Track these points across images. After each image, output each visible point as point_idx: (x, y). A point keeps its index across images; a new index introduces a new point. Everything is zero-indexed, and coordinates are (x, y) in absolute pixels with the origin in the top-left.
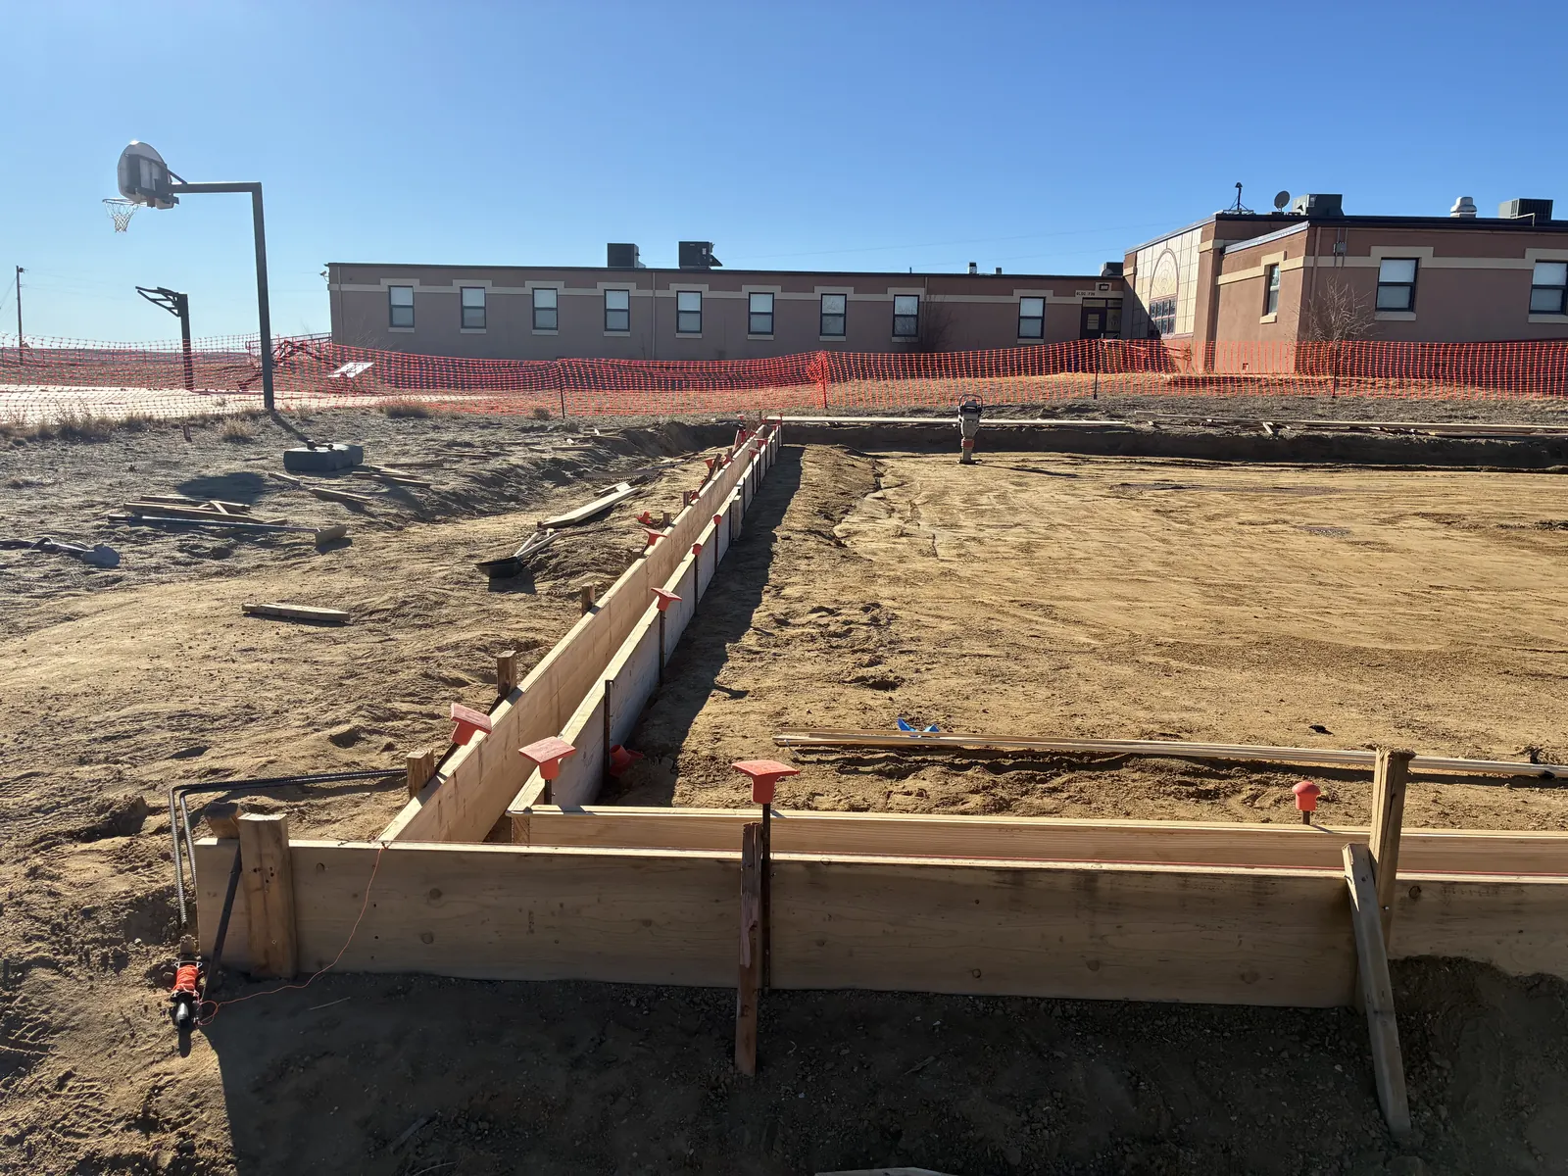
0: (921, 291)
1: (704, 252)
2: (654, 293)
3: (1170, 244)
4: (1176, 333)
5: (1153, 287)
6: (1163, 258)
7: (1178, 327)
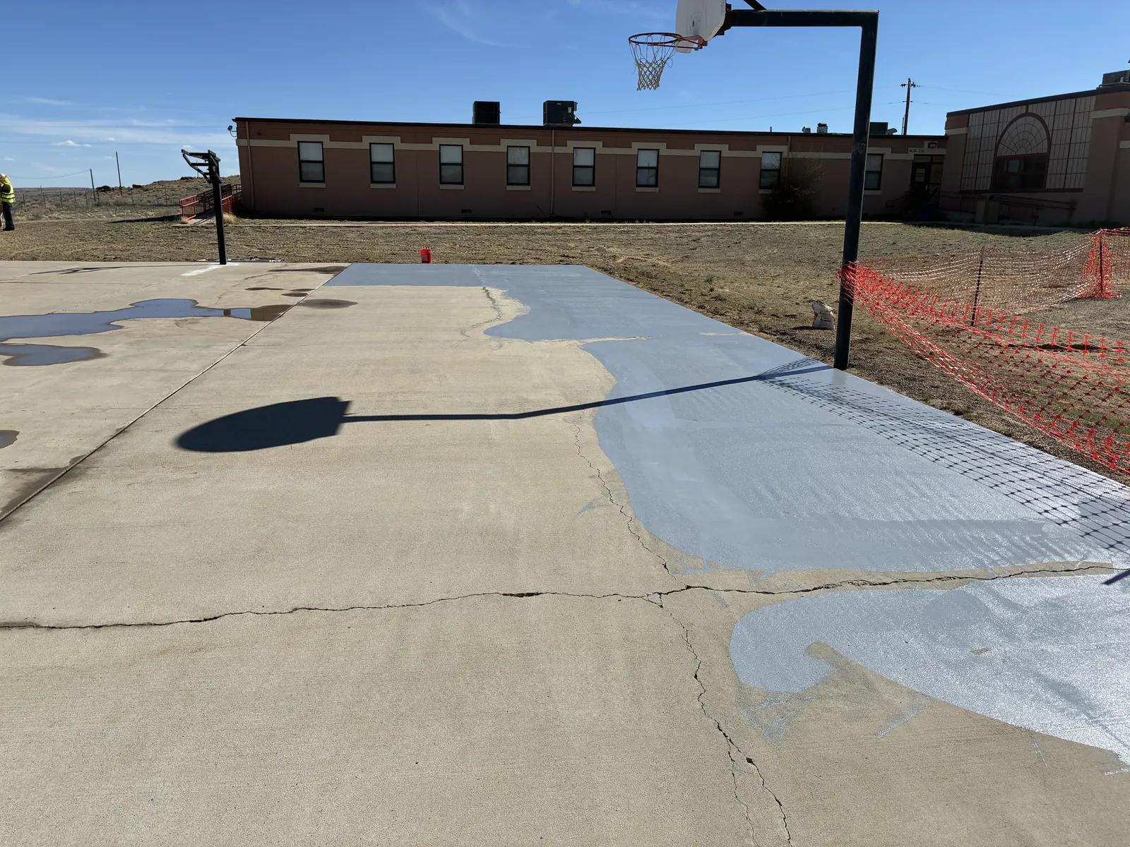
0: (785, 148)
1: (570, 111)
2: (553, 150)
3: (1032, 109)
4: (1047, 187)
5: (1001, 146)
6: (1021, 120)
7: (1051, 182)
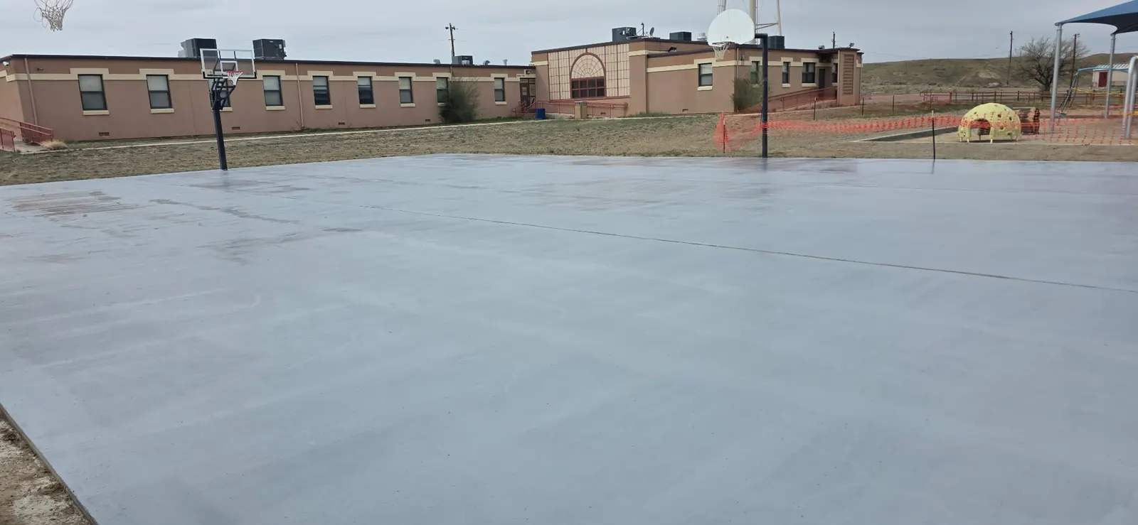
0: (449, 75)
1: (281, 47)
2: (298, 78)
3: (589, 50)
4: (608, 96)
5: (573, 73)
6: (583, 58)
7: (609, 93)
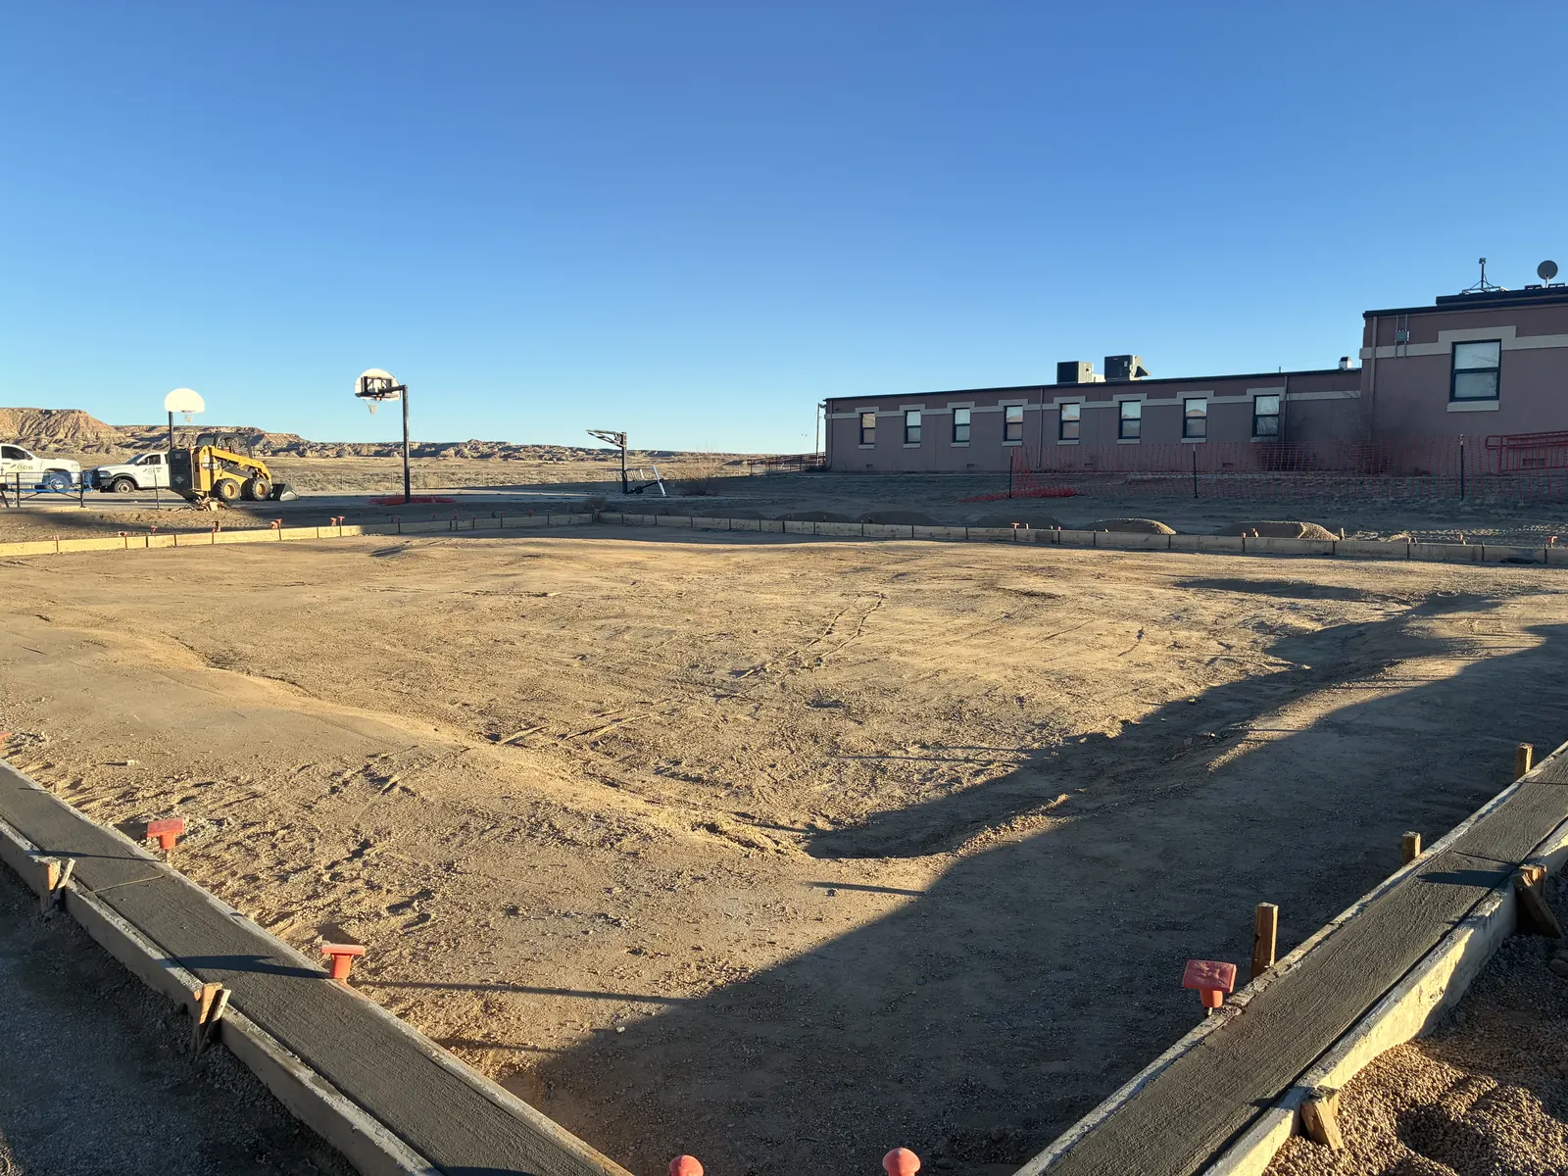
0: (1281, 390)
2: (1041, 407)
